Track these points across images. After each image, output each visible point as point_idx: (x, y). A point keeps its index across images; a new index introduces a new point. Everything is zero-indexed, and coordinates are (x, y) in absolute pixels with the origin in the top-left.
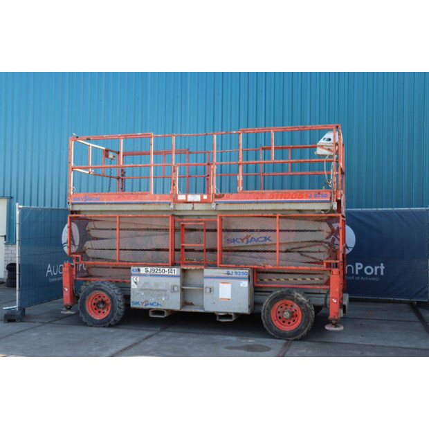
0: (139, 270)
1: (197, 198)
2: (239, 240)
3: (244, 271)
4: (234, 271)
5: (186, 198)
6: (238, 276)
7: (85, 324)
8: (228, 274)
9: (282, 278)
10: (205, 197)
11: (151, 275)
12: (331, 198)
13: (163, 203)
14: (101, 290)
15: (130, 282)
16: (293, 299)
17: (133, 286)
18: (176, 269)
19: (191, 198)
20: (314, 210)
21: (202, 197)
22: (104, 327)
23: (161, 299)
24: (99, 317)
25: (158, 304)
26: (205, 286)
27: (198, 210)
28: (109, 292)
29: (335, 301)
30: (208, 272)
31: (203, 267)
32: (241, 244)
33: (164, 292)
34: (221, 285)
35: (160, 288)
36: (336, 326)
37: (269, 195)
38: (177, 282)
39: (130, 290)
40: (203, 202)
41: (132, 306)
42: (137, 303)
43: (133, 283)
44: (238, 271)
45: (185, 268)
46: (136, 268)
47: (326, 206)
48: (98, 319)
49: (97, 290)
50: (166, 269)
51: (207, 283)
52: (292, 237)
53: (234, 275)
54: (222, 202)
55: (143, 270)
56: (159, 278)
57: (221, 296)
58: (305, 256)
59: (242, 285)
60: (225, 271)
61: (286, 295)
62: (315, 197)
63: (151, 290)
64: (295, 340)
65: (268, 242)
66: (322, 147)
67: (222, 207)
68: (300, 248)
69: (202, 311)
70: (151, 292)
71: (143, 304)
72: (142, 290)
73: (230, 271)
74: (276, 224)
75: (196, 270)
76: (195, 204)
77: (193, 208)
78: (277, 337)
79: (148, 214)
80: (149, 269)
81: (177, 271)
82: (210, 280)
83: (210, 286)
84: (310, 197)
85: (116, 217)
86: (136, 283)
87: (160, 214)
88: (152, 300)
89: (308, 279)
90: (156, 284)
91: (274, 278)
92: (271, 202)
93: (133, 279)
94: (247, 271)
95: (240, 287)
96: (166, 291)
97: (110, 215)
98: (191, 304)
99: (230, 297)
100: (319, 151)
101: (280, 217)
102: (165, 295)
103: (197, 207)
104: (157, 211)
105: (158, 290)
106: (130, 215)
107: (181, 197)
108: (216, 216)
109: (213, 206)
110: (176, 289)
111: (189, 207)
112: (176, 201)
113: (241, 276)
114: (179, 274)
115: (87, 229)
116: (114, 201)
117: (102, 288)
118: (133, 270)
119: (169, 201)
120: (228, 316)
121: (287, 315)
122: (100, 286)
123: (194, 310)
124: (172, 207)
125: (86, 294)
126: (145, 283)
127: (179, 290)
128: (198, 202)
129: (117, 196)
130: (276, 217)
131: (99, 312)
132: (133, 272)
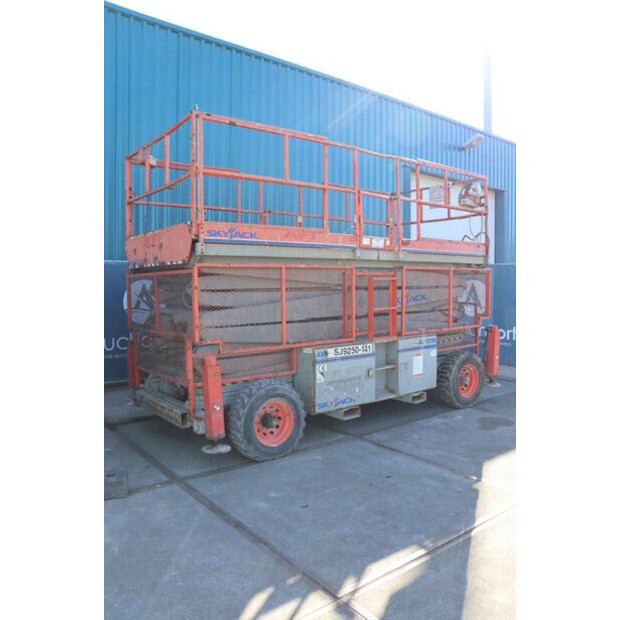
0: (326, 353)
3: (433, 337)
4: (425, 338)
5: (371, 242)
6: (428, 344)
8: (420, 343)
10: (388, 243)
11: (343, 359)
13: (347, 248)
14: (279, 396)
15: (314, 376)
16: (474, 362)
17: (319, 378)
18: (371, 345)
19: (375, 242)
21: (385, 243)
23: (355, 391)
24: (272, 442)
25: (351, 400)
26: (399, 363)
27: (385, 261)
29: (497, 358)
30: (402, 343)
31: (396, 338)
33: (357, 381)
34: (414, 358)
38: (373, 362)
40: (386, 249)
41: (317, 410)
42: (325, 405)
43: (318, 375)
44: (428, 338)
45: (378, 342)
46: (322, 350)
49: (272, 396)
50: (359, 347)
51: (402, 358)
53: (425, 344)
54: (407, 251)
55: (331, 353)
57: (415, 372)
59: (432, 355)
60: (418, 340)
63: (342, 381)
69: (394, 396)
70: (343, 384)
72: (330, 383)
73: (422, 339)
76: (380, 252)
77: (379, 257)
80: (339, 349)
81: (371, 347)
82: (404, 354)
83: (405, 361)
85: (281, 268)
86: (322, 374)
88: (344, 396)
90: (349, 371)
93: (319, 368)
94: (436, 337)
95: (430, 358)
96: (359, 378)
99: (422, 372)
102: (359, 384)
103: (382, 256)
105: (351, 380)
106: (302, 266)
107: (366, 241)
108: (401, 268)
110: (371, 373)
112: (361, 247)
113: (431, 344)
114: (374, 350)
116: (279, 241)
117: (280, 392)
118: (319, 356)
119: (354, 246)
122: (277, 389)
123: (386, 398)
124: (357, 254)
126: (335, 372)
127: (375, 374)
128: (381, 249)
131: (265, 434)
132: (318, 358)
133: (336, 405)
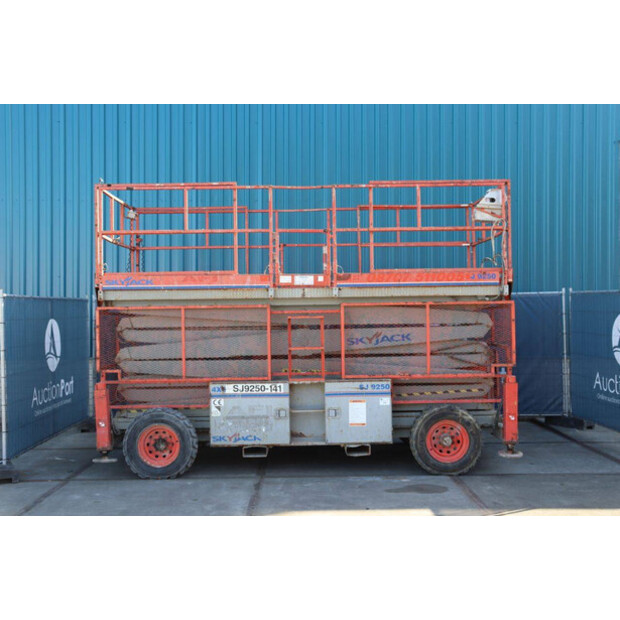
0: (223, 389)
1: (309, 280)
2: (365, 340)
3: (385, 383)
4: (369, 384)
5: (293, 280)
6: (375, 390)
7: (135, 477)
8: (362, 388)
9: (427, 391)
10: (321, 279)
11: (243, 396)
12: (501, 280)
13: (258, 287)
14: (163, 422)
15: (209, 408)
16: (457, 419)
17: (214, 412)
18: (282, 385)
19: (300, 280)
20: (476, 297)
21: (316, 279)
22: (169, 478)
23: (260, 430)
24: (159, 464)
25: (255, 438)
26: (327, 408)
27: (311, 299)
28: (177, 424)
29: (513, 419)
30: (331, 387)
31: (322, 381)
32: (370, 346)
33: (264, 420)
34: (351, 404)
35: (256, 413)
36: (513, 453)
37: (415, 275)
38: (285, 402)
39: (209, 421)
40: (317, 285)
41: (213, 443)
42: (221, 439)
43: (213, 409)
44: (375, 383)
45: (296, 383)
46: (219, 386)
47: (493, 291)
48: (159, 467)
49: (156, 422)
50: (267, 386)
51: (330, 402)
52: (449, 334)
53: (370, 390)
54: (346, 286)
55: (229, 389)
56: (256, 399)
57: (352, 420)
58: (456, 359)
59: (381, 403)
60: (357, 384)
61: (446, 414)
62: (479, 279)
63: (243, 417)
64: (460, 475)
65: (406, 342)
66: (482, 209)
67: (347, 293)
68: (449, 348)
69: (323, 443)
70: (245, 421)
71: (230, 439)
72: (228, 418)
73: (365, 384)
74: (426, 316)
75: (311, 384)
76: (306, 290)
77: (304, 295)
78: (436, 472)
79: (233, 304)
80: (240, 386)
81: (283, 387)
82: (334, 399)
83: (335, 406)
84: (473, 278)
85: (180, 309)
86: (219, 408)
87: (251, 305)
88: (245, 433)
89: (463, 391)
90: (252, 409)
91: (416, 391)
92: (418, 286)
93: (214, 403)
94: (389, 383)
95: (379, 407)
96: (267, 417)
97: (169, 306)
98: (301, 435)
99: (364, 421)
100: (479, 216)
101: (431, 307)
102: (267, 423)
103: (310, 293)
104: (247, 300)
105: (255, 418)
106: (203, 307)
107: (285, 279)
108: (339, 305)
109: (335, 292)
110: (283, 414)
111: (298, 293)
112: (277, 285)
113: (380, 390)
114: (287, 391)
115: (119, 329)
116: (176, 285)
117: (165, 418)
118: (214, 390)
119: (266, 285)
120: (362, 448)
121: (448, 441)
122: (162, 416)
123: (310, 444)
124: (271, 293)
125: (136, 430)
126: (234, 408)
127: (288, 415)
128: (309, 286)
129: (182, 278)
130: (424, 307)
131: (157, 456)
132: (213, 393)
133: (236, 440)
